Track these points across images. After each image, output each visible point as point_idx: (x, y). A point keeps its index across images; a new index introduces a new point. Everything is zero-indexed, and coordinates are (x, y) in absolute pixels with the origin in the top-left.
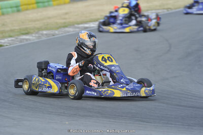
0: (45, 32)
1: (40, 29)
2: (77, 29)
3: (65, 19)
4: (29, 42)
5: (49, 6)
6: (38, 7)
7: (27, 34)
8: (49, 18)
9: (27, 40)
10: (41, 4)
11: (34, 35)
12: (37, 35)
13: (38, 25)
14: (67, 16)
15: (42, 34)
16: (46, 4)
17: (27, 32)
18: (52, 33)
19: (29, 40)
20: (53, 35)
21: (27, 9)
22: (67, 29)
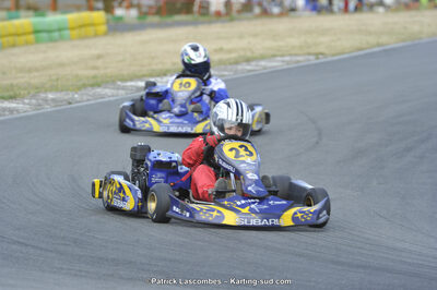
0: (50, 96)
1: (39, 89)
2: (122, 92)
3: (95, 68)
4: (16, 115)
5: (61, 38)
6: (37, 41)
7: (12, 98)
8: (62, 65)
9: (11, 111)
10: (44, 35)
11: (26, 101)
12: (34, 101)
13: (36, 79)
14: (99, 63)
15: (46, 100)
16: (56, 34)
17: (12, 93)
18: (66, 97)
19: (17, 111)
20: (70, 103)
21: (14, 46)
22: (99, 90)
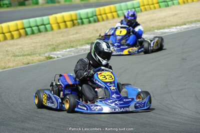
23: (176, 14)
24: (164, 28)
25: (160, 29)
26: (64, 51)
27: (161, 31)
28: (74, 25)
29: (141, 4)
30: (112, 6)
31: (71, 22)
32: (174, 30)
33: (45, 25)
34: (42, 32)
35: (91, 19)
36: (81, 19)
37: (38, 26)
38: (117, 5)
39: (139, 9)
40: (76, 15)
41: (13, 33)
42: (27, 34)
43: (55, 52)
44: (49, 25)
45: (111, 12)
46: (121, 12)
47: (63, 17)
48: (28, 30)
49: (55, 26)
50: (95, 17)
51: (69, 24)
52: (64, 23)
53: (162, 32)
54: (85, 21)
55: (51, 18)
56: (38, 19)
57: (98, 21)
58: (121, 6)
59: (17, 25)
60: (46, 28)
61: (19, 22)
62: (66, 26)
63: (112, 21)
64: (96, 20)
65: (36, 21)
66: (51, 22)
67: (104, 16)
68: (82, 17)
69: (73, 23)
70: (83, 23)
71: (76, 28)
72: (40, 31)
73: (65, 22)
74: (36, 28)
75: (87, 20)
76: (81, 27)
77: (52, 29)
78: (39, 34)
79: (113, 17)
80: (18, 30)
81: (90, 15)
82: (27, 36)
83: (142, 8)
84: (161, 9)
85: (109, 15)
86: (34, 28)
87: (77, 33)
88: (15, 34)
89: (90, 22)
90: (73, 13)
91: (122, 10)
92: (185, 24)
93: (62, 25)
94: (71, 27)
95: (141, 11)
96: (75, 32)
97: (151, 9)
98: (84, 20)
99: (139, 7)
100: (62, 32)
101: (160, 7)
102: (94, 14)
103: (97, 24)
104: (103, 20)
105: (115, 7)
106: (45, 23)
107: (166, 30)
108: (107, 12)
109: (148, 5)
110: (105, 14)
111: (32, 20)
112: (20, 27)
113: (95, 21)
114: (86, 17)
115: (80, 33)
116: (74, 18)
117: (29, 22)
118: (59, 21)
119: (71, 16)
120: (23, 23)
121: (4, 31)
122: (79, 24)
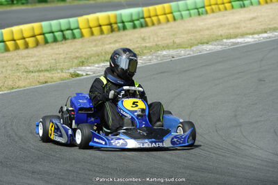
23: (254, 18)
24: (236, 37)
25: (231, 38)
26: (97, 65)
27: (232, 40)
28: (112, 30)
29: (206, 3)
30: (166, 5)
31: (109, 27)
32: (249, 39)
33: (72, 30)
34: (68, 39)
35: (136, 22)
36: (123, 22)
37: (62, 31)
38: (173, 4)
39: (203, 9)
40: (116, 17)
41: (27, 39)
42: (46, 42)
43: (83, 68)
44: (78, 30)
45: (165, 14)
46: (178, 13)
47: (98, 19)
48: (49, 36)
49: (86, 32)
50: (142, 20)
51: (105, 28)
52: (98, 28)
53: (233, 42)
54: (128, 25)
55: (81, 20)
56: (63, 21)
57: (147, 25)
58: (178, 6)
59: (33, 29)
60: (73, 34)
61: (36, 25)
62: (102, 32)
63: (165, 26)
64: (144, 24)
65: (60, 24)
66: (81, 26)
67: (155, 19)
68: (124, 20)
69: (112, 27)
70: (124, 28)
71: (115, 34)
72: (64, 38)
73: (100, 26)
74: (60, 33)
75: (131, 24)
76: (122, 33)
77: (82, 36)
78: (63, 42)
79: (168, 21)
80: (34, 36)
81: (134, 18)
82: (47, 45)
83: (208, 8)
84: (234, 10)
85: (162, 18)
86: (56, 34)
87: (116, 41)
88: (31, 41)
89: (134, 27)
90: (111, 14)
91: (179, 11)
92: (266, 32)
93: (96, 30)
94: (108, 34)
95: (207, 13)
96: (113, 40)
97: (220, 10)
98: (126, 24)
99: (204, 7)
100: (95, 41)
101: (233, 7)
102: (141, 16)
103: (144, 30)
104: (153, 24)
105: (171, 7)
106: (72, 27)
107: (239, 40)
108: (159, 13)
109: (216, 4)
110: (157, 16)
111: (54, 23)
112: (37, 32)
113: (142, 26)
114: (129, 19)
115: (120, 42)
116: (112, 21)
117: (51, 26)
118: (91, 25)
119: (109, 17)
120: (41, 27)
121: (16, 37)
122: (119, 29)
